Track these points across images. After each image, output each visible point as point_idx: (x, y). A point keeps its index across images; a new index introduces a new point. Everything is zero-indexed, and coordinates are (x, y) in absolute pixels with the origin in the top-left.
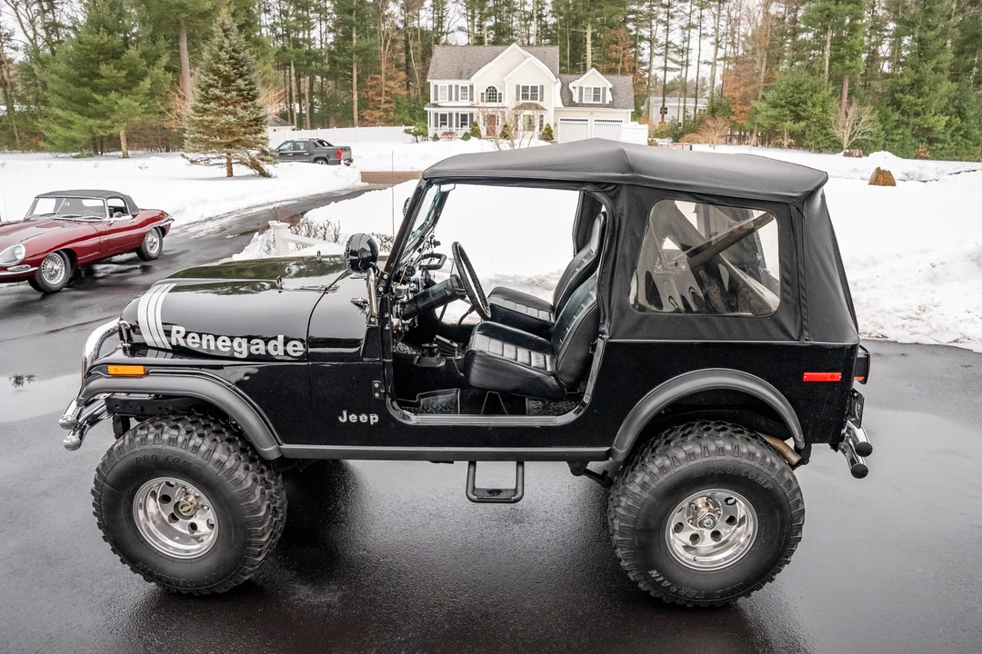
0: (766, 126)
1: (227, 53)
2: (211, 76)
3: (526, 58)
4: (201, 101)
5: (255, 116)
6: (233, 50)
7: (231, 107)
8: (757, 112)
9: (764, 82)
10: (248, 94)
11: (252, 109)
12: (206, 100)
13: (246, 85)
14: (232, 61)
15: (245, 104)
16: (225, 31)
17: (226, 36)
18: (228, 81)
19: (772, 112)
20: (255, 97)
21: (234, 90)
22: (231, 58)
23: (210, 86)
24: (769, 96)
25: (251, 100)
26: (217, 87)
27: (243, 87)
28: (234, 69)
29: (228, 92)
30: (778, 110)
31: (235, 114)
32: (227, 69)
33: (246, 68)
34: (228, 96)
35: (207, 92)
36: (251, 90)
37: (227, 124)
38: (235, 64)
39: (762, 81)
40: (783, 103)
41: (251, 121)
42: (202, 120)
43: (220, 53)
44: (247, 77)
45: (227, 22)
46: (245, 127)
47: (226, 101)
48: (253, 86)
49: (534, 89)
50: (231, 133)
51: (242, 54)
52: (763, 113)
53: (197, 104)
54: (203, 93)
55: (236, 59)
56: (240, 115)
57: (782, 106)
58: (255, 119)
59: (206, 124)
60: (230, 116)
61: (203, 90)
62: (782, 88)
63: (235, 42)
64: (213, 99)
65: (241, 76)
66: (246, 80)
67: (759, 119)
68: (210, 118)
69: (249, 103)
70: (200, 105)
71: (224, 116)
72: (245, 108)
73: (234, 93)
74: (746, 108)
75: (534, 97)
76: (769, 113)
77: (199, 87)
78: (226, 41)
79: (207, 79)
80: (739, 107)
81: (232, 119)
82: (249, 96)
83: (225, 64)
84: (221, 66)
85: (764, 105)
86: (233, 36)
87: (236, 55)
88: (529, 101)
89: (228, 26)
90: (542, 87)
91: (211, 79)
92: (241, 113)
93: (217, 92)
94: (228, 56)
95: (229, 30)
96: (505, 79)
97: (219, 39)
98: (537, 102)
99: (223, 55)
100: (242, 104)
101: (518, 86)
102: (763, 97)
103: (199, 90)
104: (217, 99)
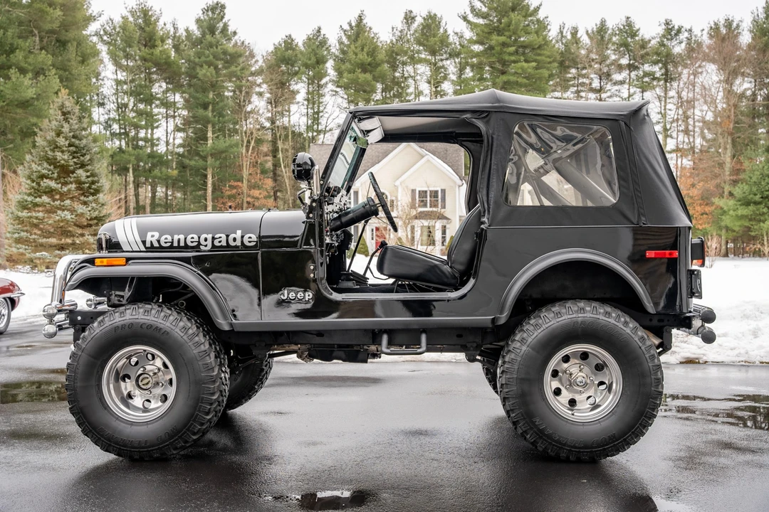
0: (737, 229)
1: (66, 140)
2: (45, 165)
3: (423, 157)
4: (30, 194)
5: (97, 213)
6: (74, 137)
7: (68, 202)
8: (724, 213)
9: (730, 175)
10: (90, 187)
11: (94, 205)
12: (37, 192)
13: (88, 177)
14: (71, 148)
15: (86, 199)
16: (64, 114)
17: (66, 120)
18: (65, 171)
19: (743, 211)
20: (97, 191)
21: (71, 183)
22: (70, 145)
23: (43, 177)
24: (738, 191)
25: (93, 194)
26: (51, 179)
27: (83, 179)
28: (74, 157)
29: (65, 184)
30: (752, 207)
31: (72, 211)
32: (66, 157)
33: (88, 157)
34: (65, 189)
35: (39, 184)
36: (93, 183)
37: (62, 221)
38: (74, 152)
39: (728, 173)
40: (757, 198)
41: (91, 219)
42: (31, 217)
43: (57, 139)
44: (89, 167)
45: (67, 104)
46: (82, 227)
47: (62, 195)
48: (96, 179)
49: (434, 194)
50: (66, 233)
51: (84, 141)
52: (731, 212)
53: (26, 197)
54: (34, 184)
55: (76, 147)
56: (80, 211)
57: (756, 203)
58: (96, 218)
59: (35, 221)
60: (66, 212)
61: (33, 181)
62: (754, 179)
63: (76, 127)
64: (45, 193)
65: (83, 166)
66: (87, 171)
67: (727, 221)
68: (41, 215)
69: (91, 198)
70: (30, 199)
71: (59, 212)
72: (85, 203)
73: (73, 186)
74: (707, 209)
75: (434, 205)
76: (740, 212)
77: (29, 177)
78: (66, 126)
79: (39, 168)
80: (698, 208)
81: (67, 215)
82: (89, 190)
83: (63, 152)
84: (59, 155)
85: (731, 202)
86: (74, 121)
87: (77, 142)
88: (428, 209)
89: (69, 109)
90: (443, 191)
91: (44, 168)
92: (81, 209)
93: (53, 184)
94: (67, 143)
95: (69, 113)
96: (397, 183)
97: (57, 123)
98: (439, 209)
99: (62, 141)
100: (82, 198)
101: (413, 191)
102: (731, 194)
103: (29, 182)
104: (50, 192)
